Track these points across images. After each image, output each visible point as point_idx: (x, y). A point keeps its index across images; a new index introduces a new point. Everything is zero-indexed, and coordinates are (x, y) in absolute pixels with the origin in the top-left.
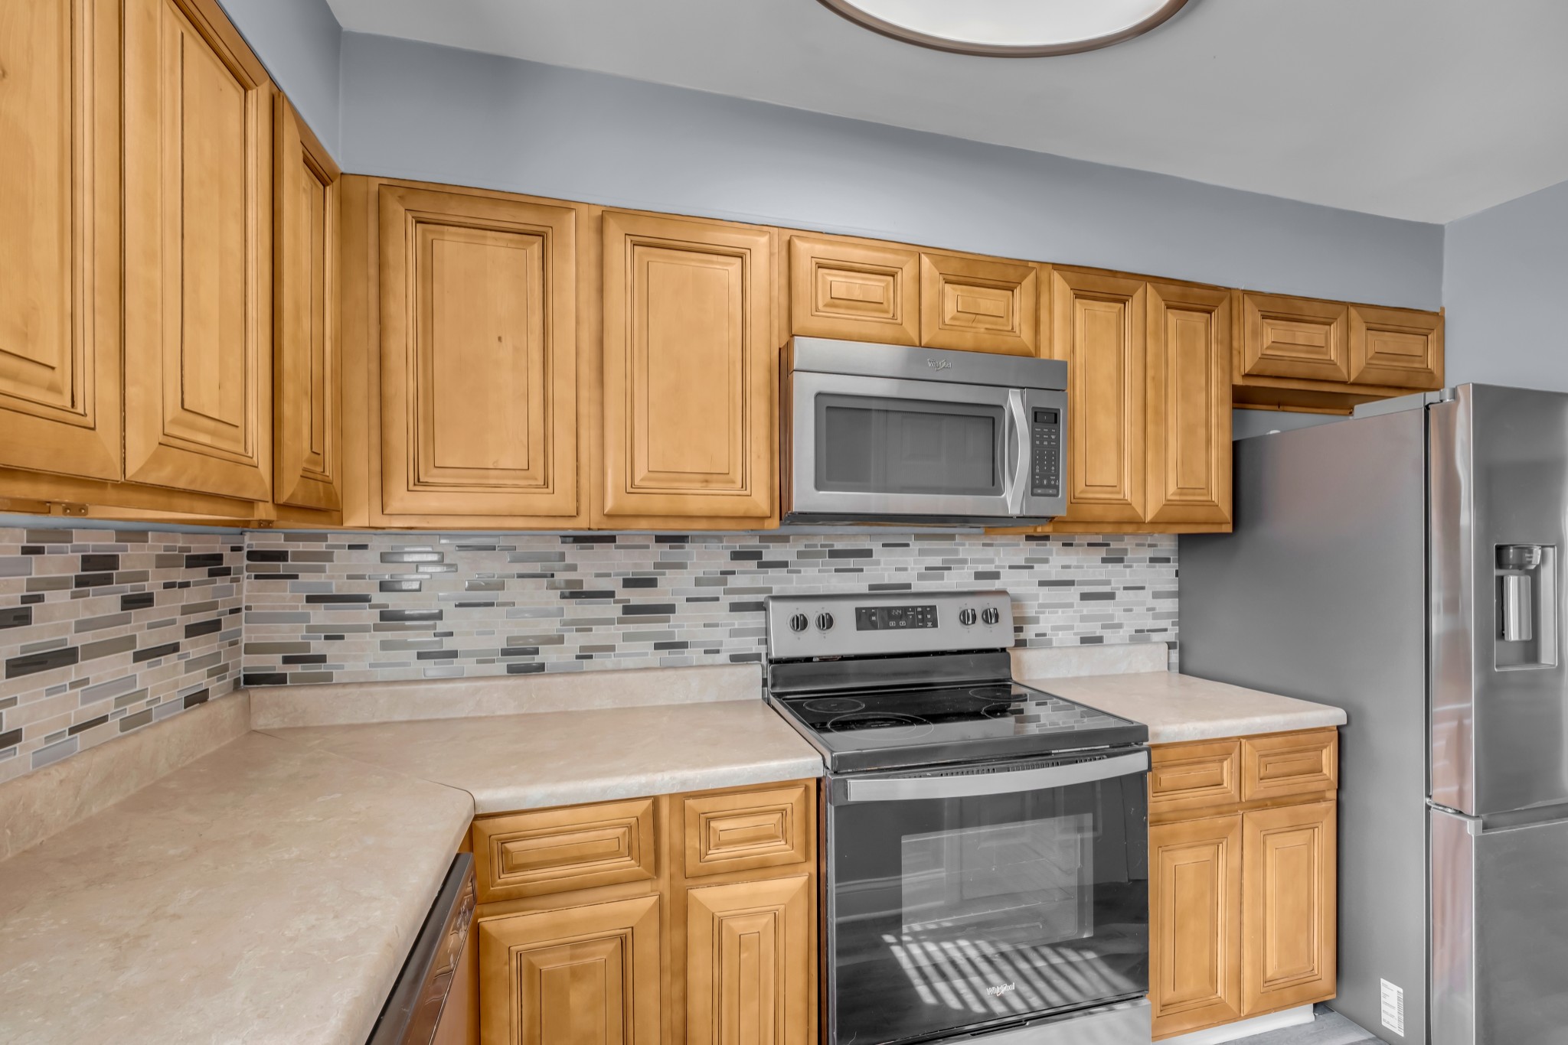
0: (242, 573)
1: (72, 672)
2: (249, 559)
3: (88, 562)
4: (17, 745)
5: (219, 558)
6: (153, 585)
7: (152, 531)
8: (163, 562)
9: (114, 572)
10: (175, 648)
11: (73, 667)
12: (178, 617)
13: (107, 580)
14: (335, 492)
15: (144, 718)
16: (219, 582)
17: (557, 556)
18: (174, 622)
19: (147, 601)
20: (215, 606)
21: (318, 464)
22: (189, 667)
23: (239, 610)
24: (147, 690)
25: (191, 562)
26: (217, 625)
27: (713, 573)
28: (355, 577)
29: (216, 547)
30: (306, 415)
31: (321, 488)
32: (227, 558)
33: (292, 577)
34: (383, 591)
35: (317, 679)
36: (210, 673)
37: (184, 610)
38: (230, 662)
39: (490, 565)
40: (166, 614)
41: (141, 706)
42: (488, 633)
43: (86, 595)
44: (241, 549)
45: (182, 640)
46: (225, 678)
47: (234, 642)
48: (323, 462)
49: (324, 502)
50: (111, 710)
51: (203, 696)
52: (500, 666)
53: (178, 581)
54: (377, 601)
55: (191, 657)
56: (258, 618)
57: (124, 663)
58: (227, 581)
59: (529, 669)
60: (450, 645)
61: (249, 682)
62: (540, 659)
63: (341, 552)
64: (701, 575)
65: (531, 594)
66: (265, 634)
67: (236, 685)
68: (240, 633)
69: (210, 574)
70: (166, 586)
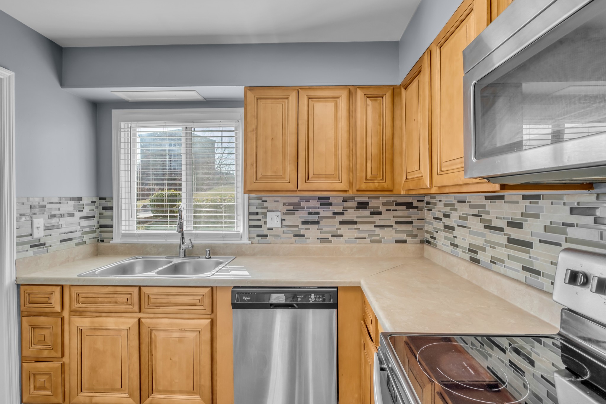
0: (424, 208)
1: (355, 226)
2: (426, 204)
3: (359, 204)
4: (342, 238)
5: (412, 203)
6: (382, 209)
7: (381, 196)
8: (384, 204)
9: (368, 206)
10: (391, 226)
11: (355, 225)
12: (392, 219)
13: (366, 208)
14: (387, 184)
15: (379, 241)
16: (411, 210)
17: (484, 206)
18: (390, 220)
19: (380, 213)
20: (410, 217)
21: (376, 178)
22: (397, 232)
23: (423, 219)
24: (379, 235)
25: (397, 204)
26: (411, 223)
27: (558, 223)
28: (440, 211)
29: (409, 200)
30: (369, 165)
31: (377, 184)
32: (415, 204)
33: (431, 210)
34: (444, 217)
35: (435, 246)
36: (407, 236)
37: (394, 217)
38: (418, 234)
39: (465, 209)
40: (388, 217)
41: (378, 238)
42: (465, 240)
43: (359, 211)
44: (423, 201)
45: (394, 224)
46: (416, 238)
47: (420, 228)
48: (380, 177)
49: (380, 189)
50: (367, 237)
51: (405, 242)
52: (467, 256)
53: (392, 209)
54: (443, 221)
55: (398, 230)
56: (427, 223)
57: (371, 227)
58: (415, 210)
59: (475, 261)
60: (456, 242)
61: (426, 242)
62: (478, 257)
63: (438, 202)
64: (549, 224)
65: (476, 224)
66: (428, 227)
67: (422, 242)
68: (423, 226)
69: (407, 208)
70: (386, 210)
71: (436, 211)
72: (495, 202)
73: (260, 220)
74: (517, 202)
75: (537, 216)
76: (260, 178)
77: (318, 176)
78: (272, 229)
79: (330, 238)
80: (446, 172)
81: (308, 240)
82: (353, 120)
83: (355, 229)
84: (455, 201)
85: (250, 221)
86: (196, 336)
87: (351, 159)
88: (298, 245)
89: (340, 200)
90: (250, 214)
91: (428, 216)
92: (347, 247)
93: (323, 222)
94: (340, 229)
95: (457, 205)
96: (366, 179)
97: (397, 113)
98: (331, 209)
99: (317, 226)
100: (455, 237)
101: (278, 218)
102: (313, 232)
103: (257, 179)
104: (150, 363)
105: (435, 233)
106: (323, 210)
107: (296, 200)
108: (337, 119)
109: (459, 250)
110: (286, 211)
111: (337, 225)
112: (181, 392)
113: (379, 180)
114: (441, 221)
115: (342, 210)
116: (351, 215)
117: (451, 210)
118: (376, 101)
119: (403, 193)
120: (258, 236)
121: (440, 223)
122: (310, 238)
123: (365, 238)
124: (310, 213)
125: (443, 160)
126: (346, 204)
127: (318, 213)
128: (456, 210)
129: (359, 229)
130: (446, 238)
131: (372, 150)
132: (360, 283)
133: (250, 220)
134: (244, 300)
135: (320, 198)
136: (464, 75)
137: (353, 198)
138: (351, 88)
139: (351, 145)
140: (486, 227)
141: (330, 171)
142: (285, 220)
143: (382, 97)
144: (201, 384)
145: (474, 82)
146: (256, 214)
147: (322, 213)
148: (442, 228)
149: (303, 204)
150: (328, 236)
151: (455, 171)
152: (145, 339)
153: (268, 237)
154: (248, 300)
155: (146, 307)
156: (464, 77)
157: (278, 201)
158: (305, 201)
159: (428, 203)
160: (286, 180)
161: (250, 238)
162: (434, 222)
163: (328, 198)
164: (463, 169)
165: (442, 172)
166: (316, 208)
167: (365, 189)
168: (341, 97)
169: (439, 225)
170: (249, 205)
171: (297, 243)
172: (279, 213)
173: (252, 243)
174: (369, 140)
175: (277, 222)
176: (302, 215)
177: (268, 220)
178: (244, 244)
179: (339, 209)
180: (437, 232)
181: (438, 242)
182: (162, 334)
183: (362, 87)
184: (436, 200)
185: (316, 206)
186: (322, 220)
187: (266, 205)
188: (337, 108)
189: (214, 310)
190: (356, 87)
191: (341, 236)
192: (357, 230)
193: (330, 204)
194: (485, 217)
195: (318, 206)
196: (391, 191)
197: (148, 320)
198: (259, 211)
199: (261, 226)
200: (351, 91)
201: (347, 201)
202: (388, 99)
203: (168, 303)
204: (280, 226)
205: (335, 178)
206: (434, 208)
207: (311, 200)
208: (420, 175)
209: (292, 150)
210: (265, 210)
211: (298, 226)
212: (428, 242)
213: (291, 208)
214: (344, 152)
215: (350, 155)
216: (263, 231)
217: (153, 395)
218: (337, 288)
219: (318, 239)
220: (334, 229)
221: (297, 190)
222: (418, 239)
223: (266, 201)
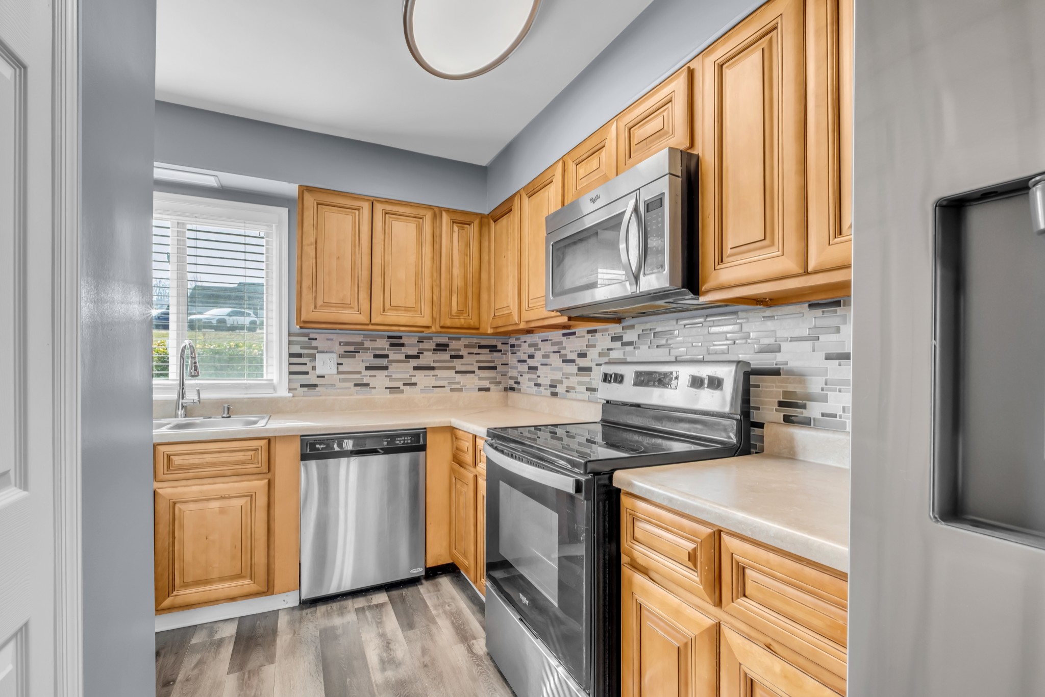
0: (508, 351)
1: (432, 373)
2: (511, 347)
3: (437, 345)
5: (496, 346)
6: (464, 352)
7: (464, 336)
8: (466, 346)
9: (448, 348)
10: (473, 372)
11: (433, 371)
12: (475, 363)
13: (446, 350)
14: (473, 322)
15: (460, 390)
16: (495, 354)
17: (561, 343)
18: (473, 364)
19: (461, 357)
20: (494, 362)
21: (462, 314)
22: (480, 379)
23: (507, 364)
24: (460, 382)
25: (481, 347)
26: (495, 368)
27: (605, 349)
28: (525, 353)
29: (493, 343)
30: (454, 299)
31: (463, 321)
32: (500, 347)
33: (516, 353)
34: (529, 358)
35: (519, 390)
36: (491, 383)
37: (477, 361)
38: (502, 381)
39: (547, 348)
40: (470, 362)
41: (458, 386)
42: (547, 377)
43: (438, 353)
44: (507, 344)
45: (476, 370)
46: (500, 386)
47: (504, 375)
48: (466, 313)
49: (466, 326)
50: (446, 385)
51: (488, 390)
52: (549, 393)
53: (475, 352)
54: (527, 362)
55: (481, 376)
56: (511, 368)
57: (451, 373)
58: (500, 354)
59: (555, 394)
60: (539, 381)
61: (510, 389)
62: (557, 390)
63: (523, 344)
64: (601, 351)
65: (555, 360)
66: (512, 373)
67: (506, 389)
68: (507, 372)
69: (490, 351)
70: (468, 353)
71: (521, 353)
72: (569, 338)
73: (306, 364)
74: (584, 336)
75: (594, 346)
76: (321, 306)
77: (396, 308)
78: (323, 377)
79: (402, 387)
80: (533, 309)
81: (373, 390)
82: (437, 246)
83: (432, 376)
84: (539, 341)
85: (291, 366)
86: (247, 502)
87: (434, 290)
88: (360, 397)
89: (414, 340)
90: (291, 355)
91: (512, 360)
92: (423, 397)
93: (393, 368)
94: (415, 376)
95: (541, 345)
96: (451, 315)
97: (485, 244)
98: (403, 351)
99: (385, 373)
100: (538, 377)
101: (332, 361)
102: (380, 380)
103: (316, 308)
104: (171, 549)
105: (519, 377)
106: (393, 352)
107: (358, 339)
108: (420, 242)
109: (542, 389)
110: (343, 353)
111: (410, 371)
112: (222, 579)
113: (465, 317)
114: (526, 363)
115: (417, 353)
116: (428, 358)
117: (535, 350)
118: (463, 228)
119: (490, 331)
120: (302, 386)
121: (525, 365)
122: (375, 388)
123: (445, 387)
124: (376, 356)
125: (530, 298)
126: (421, 346)
127: (386, 356)
128: (540, 349)
129: (437, 375)
130: (530, 380)
131: (458, 282)
132: (450, 423)
133: (290, 364)
134: (318, 449)
135: (389, 337)
136: (546, 235)
137: (430, 338)
138: (436, 210)
139: (435, 275)
140: (564, 361)
141: (411, 303)
142: (342, 364)
143: (470, 225)
144: (253, 562)
145: (552, 243)
146: (300, 355)
147: (393, 356)
148: (527, 370)
149: (367, 344)
150: (400, 384)
151: (539, 307)
152: (164, 517)
153: (317, 387)
154: (322, 448)
155: (166, 472)
156: (546, 237)
157: (331, 340)
158: (370, 340)
159: (513, 346)
160: (355, 311)
161: (290, 389)
162: (519, 365)
163: (400, 338)
164: (544, 306)
165: (529, 309)
166: (384, 349)
167: (451, 326)
168: (424, 218)
169: (524, 368)
170: (290, 343)
171: (361, 395)
172: (334, 356)
173: (293, 397)
174: (455, 271)
175: (331, 367)
176: (367, 358)
177: (318, 363)
178: (281, 398)
179: (414, 352)
180: (521, 376)
181: (522, 386)
182: (192, 506)
183: (448, 211)
184: (521, 342)
185: (385, 347)
186: (392, 365)
187: (314, 343)
188: (420, 229)
189: (272, 468)
190: (442, 209)
191: (415, 384)
192: (435, 377)
193: (402, 345)
194: (563, 352)
195: (387, 346)
196: (478, 329)
197: (169, 491)
198: (303, 351)
199: (307, 373)
200: (437, 213)
201: (423, 342)
202: (475, 227)
203: (202, 464)
204: (335, 372)
205: (416, 311)
206: (519, 350)
207: (377, 339)
208: (509, 312)
209: (365, 274)
210: (314, 351)
211: (360, 373)
212: (512, 389)
213: (352, 348)
214: (427, 282)
215: (434, 286)
216: (310, 379)
217: (175, 593)
218: (425, 428)
219: (386, 388)
220: (407, 376)
221: (370, 323)
222: (501, 387)
223: (316, 339)
